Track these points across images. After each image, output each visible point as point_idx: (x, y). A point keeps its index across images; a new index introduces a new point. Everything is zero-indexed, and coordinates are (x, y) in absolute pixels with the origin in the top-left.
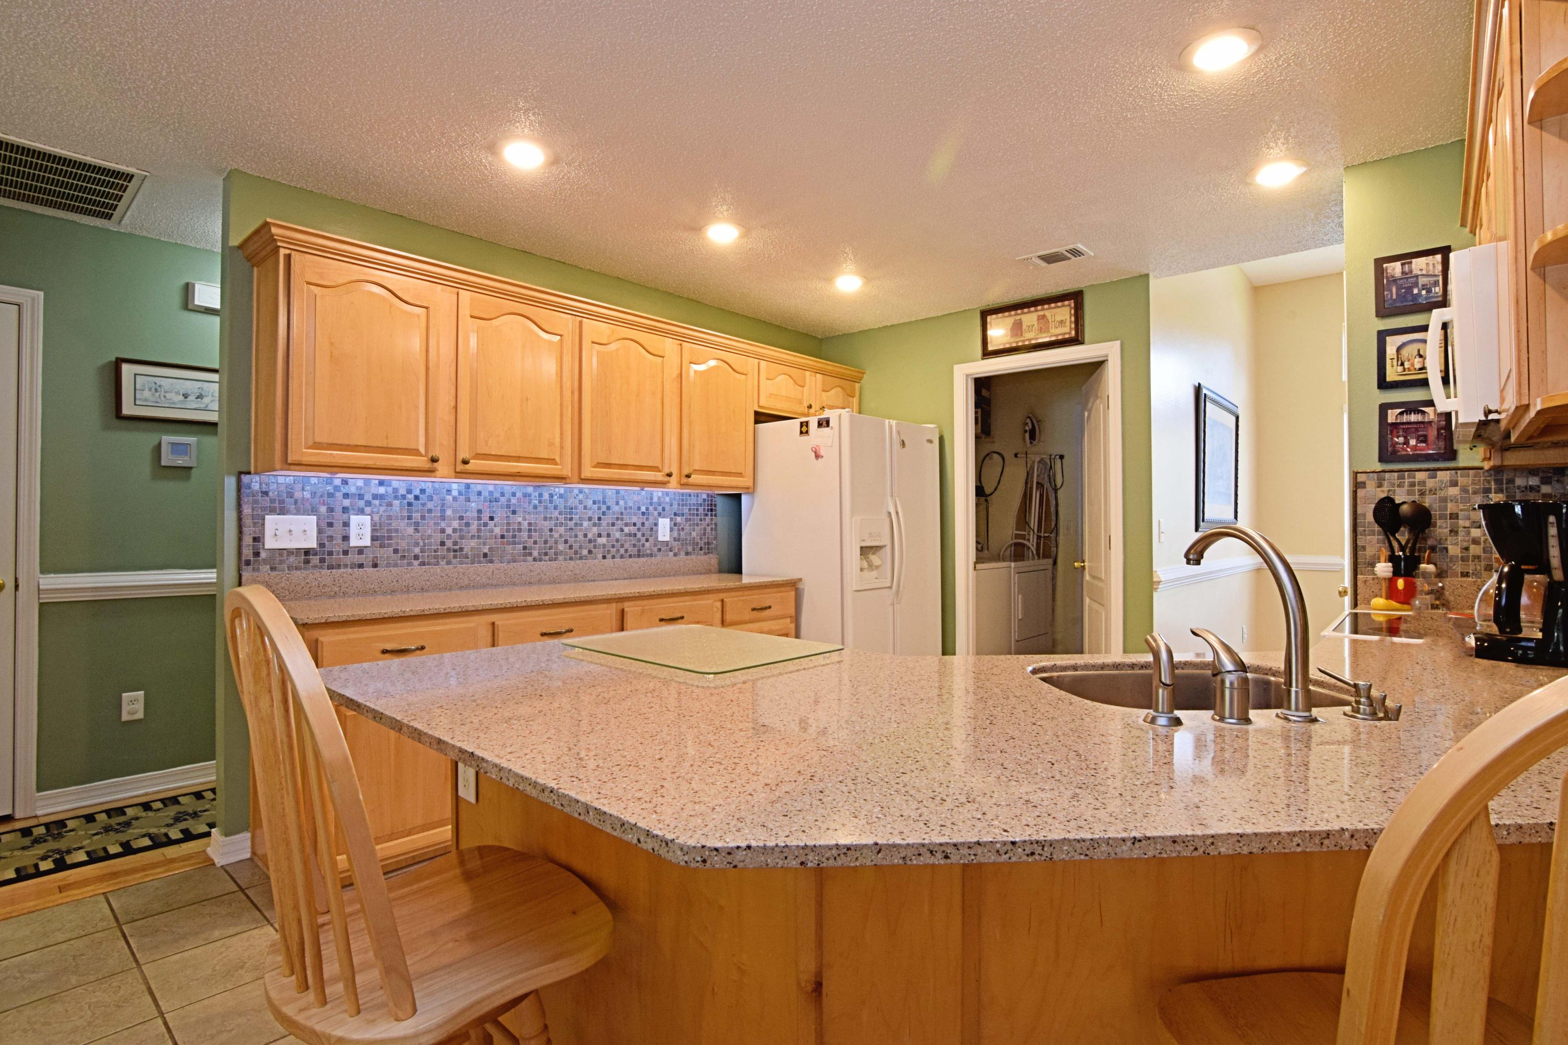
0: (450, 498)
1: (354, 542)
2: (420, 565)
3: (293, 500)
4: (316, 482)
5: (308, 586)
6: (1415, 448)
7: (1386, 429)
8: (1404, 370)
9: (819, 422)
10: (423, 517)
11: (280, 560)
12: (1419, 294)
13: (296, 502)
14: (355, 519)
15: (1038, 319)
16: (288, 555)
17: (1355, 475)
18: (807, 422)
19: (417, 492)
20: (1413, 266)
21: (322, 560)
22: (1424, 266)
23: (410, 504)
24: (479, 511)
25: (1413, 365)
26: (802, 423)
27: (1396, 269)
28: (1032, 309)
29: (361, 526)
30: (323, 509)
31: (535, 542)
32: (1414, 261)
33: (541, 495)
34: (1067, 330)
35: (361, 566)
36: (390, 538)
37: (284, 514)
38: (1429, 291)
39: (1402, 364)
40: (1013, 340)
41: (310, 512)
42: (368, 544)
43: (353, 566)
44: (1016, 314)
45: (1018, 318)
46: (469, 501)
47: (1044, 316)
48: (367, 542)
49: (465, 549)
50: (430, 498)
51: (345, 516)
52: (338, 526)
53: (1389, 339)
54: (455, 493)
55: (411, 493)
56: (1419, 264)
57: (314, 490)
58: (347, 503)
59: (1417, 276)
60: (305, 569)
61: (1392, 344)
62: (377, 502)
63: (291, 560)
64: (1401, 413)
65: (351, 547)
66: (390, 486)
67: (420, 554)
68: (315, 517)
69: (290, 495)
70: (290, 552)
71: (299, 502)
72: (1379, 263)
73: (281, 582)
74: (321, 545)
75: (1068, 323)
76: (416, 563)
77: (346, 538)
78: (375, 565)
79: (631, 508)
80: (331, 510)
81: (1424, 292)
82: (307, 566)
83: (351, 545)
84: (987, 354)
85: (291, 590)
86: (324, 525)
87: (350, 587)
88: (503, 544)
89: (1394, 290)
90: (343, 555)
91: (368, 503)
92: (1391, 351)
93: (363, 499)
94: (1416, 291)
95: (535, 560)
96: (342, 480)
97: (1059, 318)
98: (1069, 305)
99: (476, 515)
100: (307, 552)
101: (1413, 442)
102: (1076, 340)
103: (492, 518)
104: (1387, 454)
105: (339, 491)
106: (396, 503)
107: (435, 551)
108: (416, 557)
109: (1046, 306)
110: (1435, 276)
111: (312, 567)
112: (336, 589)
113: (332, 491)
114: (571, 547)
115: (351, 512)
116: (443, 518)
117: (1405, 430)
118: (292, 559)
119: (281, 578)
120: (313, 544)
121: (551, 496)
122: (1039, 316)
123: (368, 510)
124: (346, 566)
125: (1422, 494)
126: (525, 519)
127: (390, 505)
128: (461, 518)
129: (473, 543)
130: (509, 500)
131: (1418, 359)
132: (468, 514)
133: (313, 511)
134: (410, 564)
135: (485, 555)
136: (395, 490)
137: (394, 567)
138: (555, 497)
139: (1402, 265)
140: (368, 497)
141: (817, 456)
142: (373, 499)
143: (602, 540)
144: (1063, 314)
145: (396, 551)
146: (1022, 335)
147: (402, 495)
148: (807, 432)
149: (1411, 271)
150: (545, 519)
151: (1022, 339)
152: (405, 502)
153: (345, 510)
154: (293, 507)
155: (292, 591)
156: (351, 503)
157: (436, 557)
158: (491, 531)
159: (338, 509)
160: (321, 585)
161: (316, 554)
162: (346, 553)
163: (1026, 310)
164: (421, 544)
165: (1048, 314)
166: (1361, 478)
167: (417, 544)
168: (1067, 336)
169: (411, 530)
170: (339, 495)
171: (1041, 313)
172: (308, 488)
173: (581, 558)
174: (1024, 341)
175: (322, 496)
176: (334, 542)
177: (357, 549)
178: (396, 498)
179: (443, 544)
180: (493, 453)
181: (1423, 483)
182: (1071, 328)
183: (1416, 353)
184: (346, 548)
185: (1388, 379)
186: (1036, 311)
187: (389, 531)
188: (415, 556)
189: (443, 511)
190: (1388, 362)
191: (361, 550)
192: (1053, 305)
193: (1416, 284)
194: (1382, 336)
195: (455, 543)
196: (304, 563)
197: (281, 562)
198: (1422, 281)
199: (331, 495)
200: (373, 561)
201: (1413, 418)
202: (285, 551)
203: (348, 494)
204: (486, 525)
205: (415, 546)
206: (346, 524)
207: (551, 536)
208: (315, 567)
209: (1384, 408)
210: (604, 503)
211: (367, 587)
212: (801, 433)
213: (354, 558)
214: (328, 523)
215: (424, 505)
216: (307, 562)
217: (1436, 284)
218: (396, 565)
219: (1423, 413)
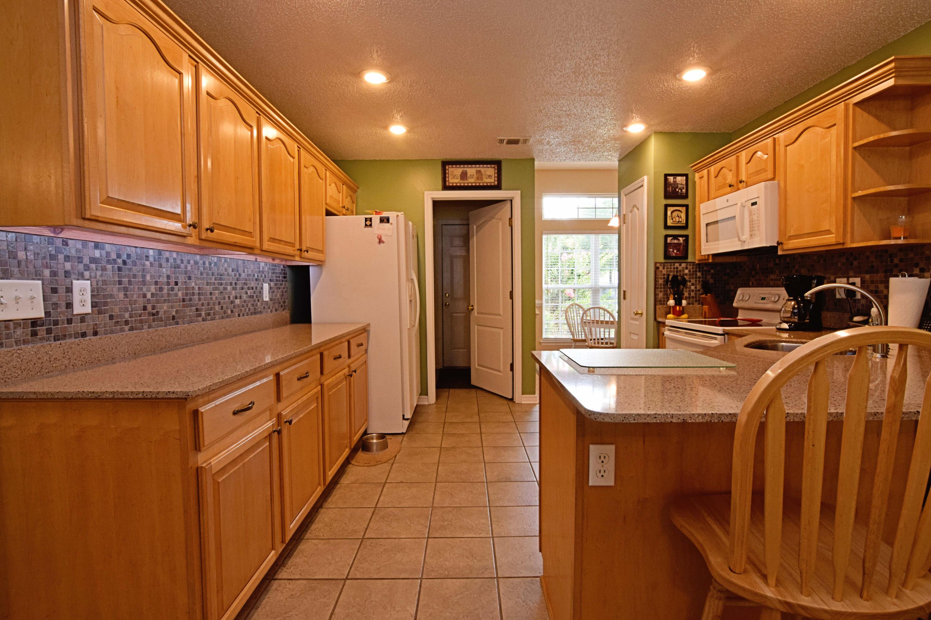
0: (148, 263)
1: (78, 309)
2: (130, 330)
3: (16, 261)
4: (38, 241)
5: (40, 361)
6: (676, 254)
7: (667, 246)
8: (673, 221)
9: (381, 219)
10: (130, 282)
11: (7, 334)
12: (678, 191)
13: (19, 263)
14: (78, 284)
15: (477, 172)
16: (15, 328)
17: (656, 263)
18: (371, 219)
19: (125, 257)
20: (677, 179)
21: (49, 331)
22: (680, 180)
23: (120, 269)
24: (168, 277)
25: (676, 220)
26: (366, 220)
27: (671, 179)
28: (474, 166)
29: (82, 291)
30: (47, 272)
31: (203, 305)
32: (677, 177)
33: (204, 263)
34: (492, 180)
35: (84, 335)
36: (105, 304)
37: (7, 279)
38: (681, 191)
39: (673, 219)
40: (461, 182)
41: (34, 277)
42: (89, 311)
43: (76, 335)
44: (464, 167)
45: (465, 169)
46: (161, 267)
47: (480, 171)
48: (88, 309)
49: (160, 313)
50: (135, 264)
51: (68, 280)
52: (62, 290)
53: (668, 208)
54: (151, 259)
55: (120, 258)
56: (679, 179)
57: (38, 251)
58: (68, 266)
59: (678, 184)
60: (33, 342)
61: (670, 210)
62: (93, 266)
63: (18, 333)
64: (672, 239)
65: (74, 315)
66: (103, 249)
67: (129, 319)
68: (40, 282)
69: (13, 255)
70: (17, 323)
71: (23, 263)
72: (666, 176)
73: (12, 361)
74: (47, 314)
75: (493, 177)
76: (127, 328)
77: (69, 305)
78: (95, 333)
79: (250, 275)
80: (54, 274)
81: (680, 191)
82: (34, 338)
83: (75, 313)
84: (446, 187)
85: (23, 367)
86: (48, 290)
87: (79, 359)
88: (184, 306)
89: (670, 188)
90: (68, 323)
91: (87, 268)
92: (669, 213)
93: (82, 262)
94: (677, 190)
95: (203, 320)
96: (63, 241)
97: (488, 173)
98: (494, 167)
99: (165, 280)
100: (35, 322)
101: (675, 251)
102: (498, 187)
103: (176, 283)
104: (667, 256)
105: (61, 253)
106: (109, 267)
107: (140, 316)
108: (127, 323)
109: (481, 166)
110: (683, 185)
111: (40, 339)
112: (66, 362)
113: (53, 252)
114: (222, 308)
115: (73, 276)
116: (144, 283)
117: (673, 246)
118: (19, 331)
119: (13, 355)
120: (41, 314)
121: (210, 264)
122: (477, 170)
123: (87, 274)
124: (70, 336)
125: (677, 272)
126: (196, 285)
127: (104, 269)
128: (156, 283)
129: (165, 307)
130: (186, 267)
131: (677, 218)
132: (161, 279)
133: (37, 275)
134: (122, 330)
135: (174, 318)
136: (108, 254)
137: (110, 333)
138: (213, 265)
139: (674, 178)
140: (86, 260)
141: (380, 241)
142: (91, 262)
143: (238, 301)
144: (489, 172)
145: (111, 317)
146: (467, 180)
147: (114, 260)
148: (371, 225)
149: (676, 181)
150: (208, 284)
151: (467, 182)
152: (116, 266)
153: (67, 274)
154: (16, 269)
155: (24, 370)
156: (72, 266)
157: (141, 321)
158: (176, 295)
159: (61, 274)
160: (52, 359)
161: (42, 325)
162: (70, 321)
163: (470, 166)
164: (130, 309)
165: (482, 170)
166: (658, 265)
167: (126, 310)
168: (493, 184)
169: (121, 295)
170: (61, 257)
171: (479, 169)
172: (32, 247)
173: (227, 317)
174: (468, 183)
175: (44, 258)
176: (59, 310)
177: (79, 317)
178: (108, 262)
179: (145, 308)
180: (222, 224)
181: (677, 268)
182: (495, 180)
183: (677, 215)
184: (70, 317)
185: (668, 225)
186: (476, 167)
187: (105, 296)
188: (126, 321)
189: (144, 276)
190: (668, 218)
191: (83, 318)
192: (485, 166)
193: (677, 187)
194: (666, 206)
195: (154, 308)
196: (32, 336)
197: (8, 336)
198: (680, 186)
199: (53, 257)
200: (94, 329)
201: (676, 241)
202: (11, 323)
203: (69, 256)
204: (172, 289)
205: (125, 312)
206: (69, 290)
207: (211, 298)
208: (42, 339)
209: (666, 237)
210: (238, 271)
211: (93, 356)
212: (366, 225)
213: (77, 326)
214: (52, 288)
215: (130, 270)
216: (34, 334)
217: (683, 188)
218: (112, 332)
219: (679, 240)
